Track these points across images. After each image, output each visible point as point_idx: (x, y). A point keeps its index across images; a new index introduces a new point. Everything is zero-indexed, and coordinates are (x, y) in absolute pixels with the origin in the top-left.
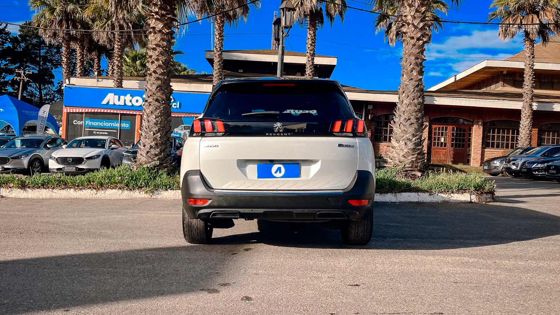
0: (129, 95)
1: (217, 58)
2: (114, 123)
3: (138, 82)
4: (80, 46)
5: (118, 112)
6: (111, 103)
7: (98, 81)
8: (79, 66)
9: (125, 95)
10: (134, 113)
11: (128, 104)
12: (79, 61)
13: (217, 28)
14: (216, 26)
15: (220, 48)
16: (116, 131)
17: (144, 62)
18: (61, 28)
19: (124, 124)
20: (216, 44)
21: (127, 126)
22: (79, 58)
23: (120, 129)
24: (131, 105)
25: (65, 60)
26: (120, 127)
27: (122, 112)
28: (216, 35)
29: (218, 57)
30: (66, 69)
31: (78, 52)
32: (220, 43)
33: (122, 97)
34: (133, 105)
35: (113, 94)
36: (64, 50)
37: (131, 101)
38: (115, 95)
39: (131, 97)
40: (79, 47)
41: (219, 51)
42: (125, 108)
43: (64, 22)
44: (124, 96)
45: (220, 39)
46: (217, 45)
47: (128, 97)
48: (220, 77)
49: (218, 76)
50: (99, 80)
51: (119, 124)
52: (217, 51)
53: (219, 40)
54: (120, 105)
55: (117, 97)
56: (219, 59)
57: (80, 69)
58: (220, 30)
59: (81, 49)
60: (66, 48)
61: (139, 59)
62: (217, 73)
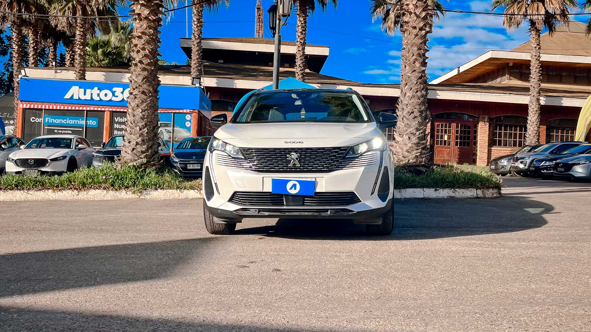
0: (96, 88)
1: (195, 47)
2: (79, 120)
3: (104, 73)
4: (33, 31)
5: (84, 109)
6: (76, 97)
7: (56, 72)
8: (33, 55)
9: (92, 89)
10: (103, 109)
11: (96, 98)
12: (32, 49)
13: (195, 13)
14: (195, 10)
15: (199, 35)
16: (81, 129)
17: (106, 51)
18: (12, 10)
19: (91, 121)
20: (195, 31)
21: (94, 123)
22: (32, 46)
23: (86, 128)
24: (99, 99)
25: (17, 48)
26: (86, 125)
27: (88, 109)
28: (194, 21)
29: (196, 45)
30: (18, 58)
31: (31, 39)
32: (198, 29)
33: (88, 91)
34: (101, 100)
35: (78, 87)
36: (15, 36)
37: (98, 95)
38: (80, 88)
39: (99, 91)
40: (32, 33)
41: (197, 39)
42: (91, 102)
43: (15, 4)
44: (90, 90)
45: (199, 25)
46: (196, 33)
47: (96, 91)
48: (199, 68)
49: (197, 67)
50: (58, 71)
51: (84, 122)
52: (196, 39)
53: (197, 26)
54: (86, 100)
55: (82, 90)
56: (198, 48)
57: (33, 58)
58: (198, 15)
59: (34, 36)
60: (18, 34)
61: (101, 47)
62: (195, 64)
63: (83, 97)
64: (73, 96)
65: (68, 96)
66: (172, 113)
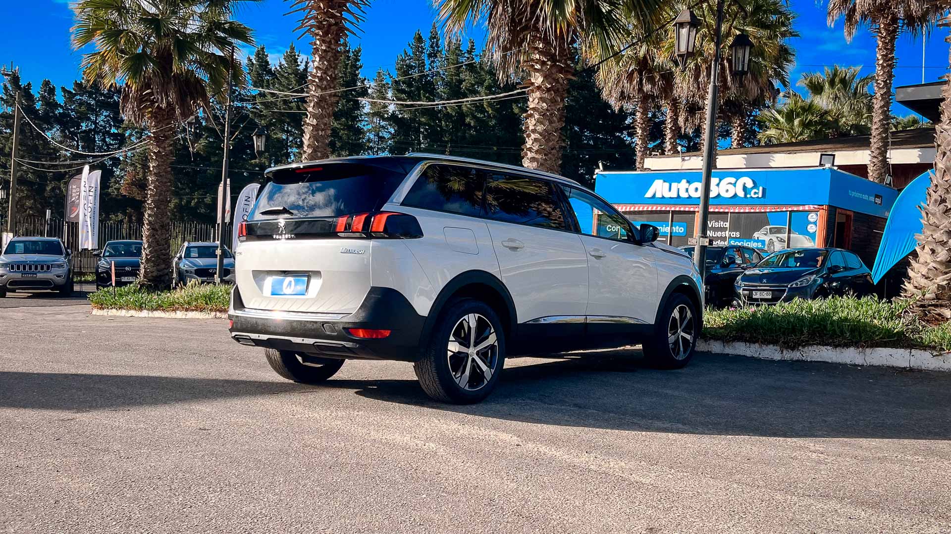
0: (684, 181)
1: (879, 101)
2: (663, 227)
4: (671, 107)
5: (668, 209)
6: (658, 195)
7: (683, 160)
8: (670, 139)
9: (679, 182)
10: (692, 209)
11: (684, 195)
12: (669, 131)
13: (880, 45)
14: (879, 42)
15: (885, 82)
16: (665, 239)
18: (631, 84)
19: (677, 227)
20: (878, 76)
21: (681, 230)
22: (669, 127)
23: (671, 237)
24: (687, 196)
25: (640, 132)
26: (671, 233)
27: (673, 209)
28: (878, 60)
29: (880, 98)
30: (641, 146)
31: (668, 117)
32: (884, 72)
33: (674, 185)
34: (690, 197)
35: (661, 181)
36: (639, 117)
37: (687, 190)
38: (664, 181)
39: (688, 184)
40: (670, 109)
41: (883, 88)
43: (636, 75)
44: (676, 184)
45: (885, 65)
46: (880, 78)
47: (684, 184)
48: (884, 135)
49: (879, 134)
50: (686, 158)
51: (669, 228)
52: (880, 88)
53: (883, 67)
54: (670, 198)
55: (667, 185)
56: (882, 103)
57: (671, 143)
58: (885, 49)
59: (673, 112)
60: (642, 113)
62: (877, 129)
63: (667, 195)
64: (654, 195)
65: (649, 194)
66: (787, 211)
